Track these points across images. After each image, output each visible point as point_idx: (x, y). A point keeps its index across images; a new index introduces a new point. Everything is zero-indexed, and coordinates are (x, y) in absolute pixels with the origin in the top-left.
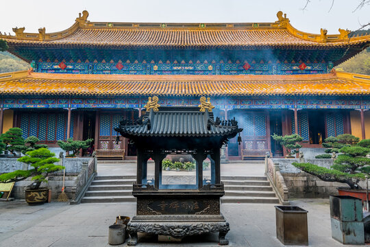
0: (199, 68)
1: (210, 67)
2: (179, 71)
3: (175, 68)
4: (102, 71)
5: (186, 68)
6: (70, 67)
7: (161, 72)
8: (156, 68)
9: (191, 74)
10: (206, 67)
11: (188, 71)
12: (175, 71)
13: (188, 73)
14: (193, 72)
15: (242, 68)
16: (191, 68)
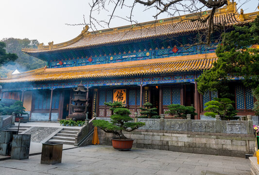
0: (140, 55)
1: (148, 54)
2: (126, 59)
3: (124, 57)
4: (81, 64)
5: (131, 56)
6: (65, 63)
7: (114, 61)
8: (112, 58)
9: (134, 60)
10: (145, 54)
11: (132, 58)
12: (124, 59)
13: (132, 60)
14: (136, 58)
15: (171, 52)
16: (134, 56)
